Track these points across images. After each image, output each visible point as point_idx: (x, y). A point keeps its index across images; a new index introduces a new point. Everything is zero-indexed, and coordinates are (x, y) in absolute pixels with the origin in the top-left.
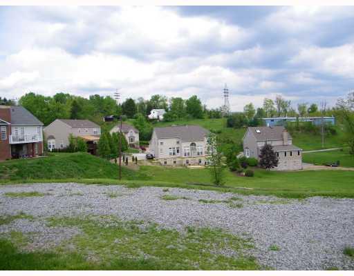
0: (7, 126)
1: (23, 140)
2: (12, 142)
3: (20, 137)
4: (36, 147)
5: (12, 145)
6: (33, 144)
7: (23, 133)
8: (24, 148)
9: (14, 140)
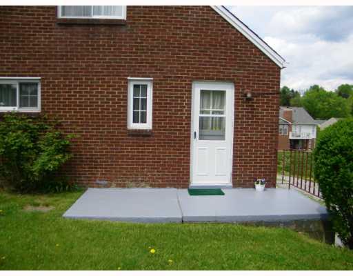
0: (289, 125)
1: (300, 136)
2: (291, 137)
3: (298, 134)
4: (310, 143)
5: (290, 140)
6: (307, 140)
7: (300, 131)
8: (300, 143)
9: (293, 136)
